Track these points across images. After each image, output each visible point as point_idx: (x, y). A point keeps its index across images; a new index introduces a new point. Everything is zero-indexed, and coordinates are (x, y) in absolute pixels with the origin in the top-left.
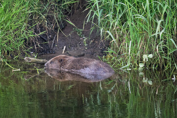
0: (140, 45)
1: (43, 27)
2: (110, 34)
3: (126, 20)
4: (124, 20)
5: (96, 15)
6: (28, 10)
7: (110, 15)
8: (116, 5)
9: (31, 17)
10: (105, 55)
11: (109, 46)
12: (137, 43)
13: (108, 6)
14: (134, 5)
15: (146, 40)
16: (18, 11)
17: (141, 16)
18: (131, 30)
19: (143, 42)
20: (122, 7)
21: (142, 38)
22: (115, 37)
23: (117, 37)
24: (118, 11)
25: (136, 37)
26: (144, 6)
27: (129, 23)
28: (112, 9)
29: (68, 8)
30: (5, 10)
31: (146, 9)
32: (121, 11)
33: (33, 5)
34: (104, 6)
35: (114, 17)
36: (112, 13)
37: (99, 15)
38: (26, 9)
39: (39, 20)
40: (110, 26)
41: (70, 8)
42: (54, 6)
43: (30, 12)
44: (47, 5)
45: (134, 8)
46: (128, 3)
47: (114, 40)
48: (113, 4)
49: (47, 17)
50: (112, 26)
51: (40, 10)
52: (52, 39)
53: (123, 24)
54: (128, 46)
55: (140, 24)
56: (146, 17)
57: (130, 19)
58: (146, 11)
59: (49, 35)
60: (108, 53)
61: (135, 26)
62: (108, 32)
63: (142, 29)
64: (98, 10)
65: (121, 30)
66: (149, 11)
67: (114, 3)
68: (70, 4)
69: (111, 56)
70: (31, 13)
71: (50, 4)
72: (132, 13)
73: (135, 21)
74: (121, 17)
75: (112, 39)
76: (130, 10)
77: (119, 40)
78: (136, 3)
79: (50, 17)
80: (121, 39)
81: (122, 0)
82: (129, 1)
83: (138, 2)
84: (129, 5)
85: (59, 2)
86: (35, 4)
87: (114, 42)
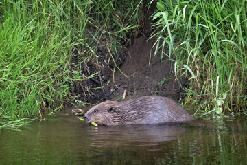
0: (231, 81)
1: (92, 65)
2: (188, 68)
3: (210, 48)
4: (206, 47)
5: (166, 44)
6: (70, 43)
7: (186, 42)
8: (194, 27)
9: (76, 52)
10: (183, 98)
11: (187, 85)
12: (227, 79)
13: (183, 30)
14: (220, 27)
15: (239, 75)
16: (58, 44)
17: (230, 41)
18: (217, 61)
19: (234, 76)
20: (203, 30)
21: (233, 71)
22: (195, 73)
23: (198, 72)
24: (197, 37)
25: (226, 70)
26: (234, 26)
27: (214, 52)
28: (189, 33)
29: (125, 35)
30: (39, 45)
31: (237, 30)
32: (202, 35)
33: (77, 35)
34: (177, 31)
35: (193, 44)
36: (189, 39)
37: (171, 43)
38: (69, 41)
39: (86, 55)
40: (187, 57)
41: (128, 36)
42: (106, 34)
43: (74, 44)
44: (96, 35)
45: (220, 30)
46: (211, 24)
47: (194, 76)
48: (190, 28)
49: (98, 51)
50: (191, 58)
51: (87, 41)
52: (105, 81)
53: (205, 54)
54: (214, 86)
55: (230, 52)
56: (237, 42)
57: (215, 47)
58: (237, 34)
59: (102, 75)
60: (186, 95)
61: (222, 55)
62: (184, 65)
63: (233, 59)
64: (170, 35)
65: (202, 62)
66: (240, 33)
67: (192, 25)
68: (128, 30)
69: (191, 99)
70: (75, 46)
71: (101, 32)
72: (217, 37)
73: (222, 49)
74: (202, 44)
75: (191, 75)
76: (214, 33)
77: (201, 76)
78: (222, 23)
79: (101, 49)
80: (203, 75)
81: (202, 21)
82: (212, 21)
83: (225, 22)
84: (213, 27)
85: (112, 30)
86: (80, 34)
87: (193, 79)
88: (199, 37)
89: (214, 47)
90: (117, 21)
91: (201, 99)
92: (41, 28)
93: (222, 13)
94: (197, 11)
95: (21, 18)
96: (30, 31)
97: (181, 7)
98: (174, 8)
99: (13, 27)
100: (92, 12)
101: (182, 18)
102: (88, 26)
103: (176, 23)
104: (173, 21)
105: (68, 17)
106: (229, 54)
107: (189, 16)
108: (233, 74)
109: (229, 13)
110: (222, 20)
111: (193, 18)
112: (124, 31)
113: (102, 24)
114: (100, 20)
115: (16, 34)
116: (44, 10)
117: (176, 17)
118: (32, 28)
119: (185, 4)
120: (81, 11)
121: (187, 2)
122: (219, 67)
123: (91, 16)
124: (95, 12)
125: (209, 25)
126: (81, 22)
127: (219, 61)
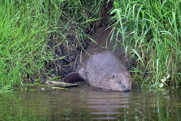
0: (168, 63)
1: (64, 47)
2: (136, 52)
3: (152, 37)
4: (150, 36)
5: (120, 33)
6: (47, 31)
7: (135, 32)
8: (140, 21)
9: (51, 38)
11: (135, 65)
12: (164, 61)
13: (133, 23)
14: (160, 21)
15: (174, 58)
16: (38, 31)
17: (168, 32)
18: (157, 47)
19: (170, 59)
20: (148, 23)
21: (170, 55)
22: (141, 55)
23: (143, 55)
24: (143, 28)
25: (164, 54)
26: (171, 21)
27: (155, 40)
28: (137, 25)
29: (89, 26)
30: (23, 31)
31: (173, 24)
32: (146, 27)
33: (52, 24)
34: (128, 23)
35: (140, 34)
36: (137, 30)
37: (123, 32)
38: (46, 29)
39: (59, 40)
40: (135, 44)
41: (91, 26)
42: (75, 24)
43: (49, 32)
44: (67, 24)
45: (160, 24)
46: (153, 18)
47: (140, 58)
48: (138, 21)
49: (68, 37)
50: (138, 44)
51: (60, 29)
52: (73, 60)
53: (148, 41)
54: (155, 65)
55: (168, 40)
56: (173, 33)
58: (173, 27)
59: (71, 56)
60: (134, 72)
61: (162, 43)
62: (133, 50)
63: (170, 45)
64: (122, 27)
65: (147, 47)
66: (176, 26)
67: (139, 19)
68: (92, 22)
69: (137, 75)
70: (51, 33)
71: (71, 23)
72: (158, 29)
73: (161, 38)
74: (147, 34)
75: (138, 57)
76: (156, 26)
77: (146, 58)
78: (162, 19)
79: (71, 36)
80: (147, 57)
81: (147, 16)
82: (154, 17)
83: (164, 18)
84: (155, 21)
85: (80, 21)
86: (55, 23)
87: (140, 60)
88: (145, 29)
89: (155, 36)
90: (84, 15)
91: (145, 76)
92: (25, 19)
93: (162, 11)
94: (143, 9)
95: (11, 11)
96: (17, 21)
97: (132, 5)
98: (126, 5)
99: (4, 17)
100: (64, 8)
101: (132, 13)
102: (61, 18)
103: (127, 17)
104: (125, 16)
105: (46, 11)
106: (167, 42)
107: (137, 12)
108: (169, 57)
109: (168, 11)
110: (162, 16)
111: (141, 14)
112: (89, 22)
113: (72, 17)
114: (70, 13)
115: (6, 22)
116: (28, 4)
117: (127, 13)
118: (18, 18)
119: (135, 3)
120: (56, 6)
121: (136, 2)
122: (159, 52)
123: (63, 10)
124: (67, 8)
125: (152, 20)
126: (56, 15)
127: (159, 47)
